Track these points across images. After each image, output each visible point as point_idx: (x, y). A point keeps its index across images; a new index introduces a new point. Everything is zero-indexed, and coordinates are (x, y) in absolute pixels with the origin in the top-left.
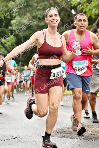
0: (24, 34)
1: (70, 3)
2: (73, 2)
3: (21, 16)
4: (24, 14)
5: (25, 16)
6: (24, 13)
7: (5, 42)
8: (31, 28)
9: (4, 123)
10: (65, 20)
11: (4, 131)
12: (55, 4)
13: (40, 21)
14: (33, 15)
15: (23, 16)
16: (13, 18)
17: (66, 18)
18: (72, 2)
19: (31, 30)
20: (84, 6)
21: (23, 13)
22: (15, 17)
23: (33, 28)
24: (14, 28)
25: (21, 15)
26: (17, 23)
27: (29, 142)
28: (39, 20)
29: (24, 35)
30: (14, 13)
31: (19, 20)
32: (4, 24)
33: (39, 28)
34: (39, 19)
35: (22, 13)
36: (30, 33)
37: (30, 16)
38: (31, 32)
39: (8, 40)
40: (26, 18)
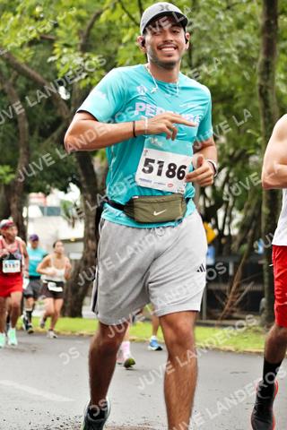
1: (53, 68)
2: (63, 65)
12: (11, 70)
17: (41, 110)
18: (58, 66)
20: (92, 78)
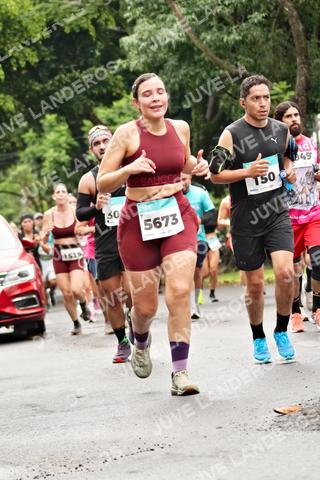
0: (172, 81)
3: (154, 17)
4: (163, 8)
5: (170, 17)
6: (166, 4)
7: (111, 116)
8: (196, 57)
9: (117, 403)
10: (316, 15)
11: (114, 431)
13: (225, 28)
14: (197, 9)
15: (161, 16)
16: (128, 30)
19: (195, 63)
21: (159, 5)
22: (134, 23)
23: (203, 55)
24: (134, 62)
25: (153, 14)
26: (143, 44)
27: (200, 456)
28: (221, 25)
29: (174, 84)
30: (129, 8)
31: (150, 32)
32: (98, 53)
33: (221, 52)
34: (221, 19)
35: (156, 6)
36: (192, 73)
37: (188, 14)
38: (198, 70)
39: (121, 108)
40: (174, 21)
